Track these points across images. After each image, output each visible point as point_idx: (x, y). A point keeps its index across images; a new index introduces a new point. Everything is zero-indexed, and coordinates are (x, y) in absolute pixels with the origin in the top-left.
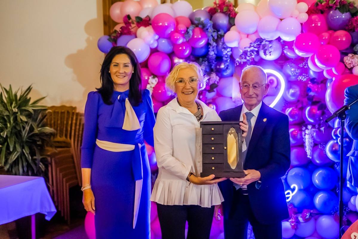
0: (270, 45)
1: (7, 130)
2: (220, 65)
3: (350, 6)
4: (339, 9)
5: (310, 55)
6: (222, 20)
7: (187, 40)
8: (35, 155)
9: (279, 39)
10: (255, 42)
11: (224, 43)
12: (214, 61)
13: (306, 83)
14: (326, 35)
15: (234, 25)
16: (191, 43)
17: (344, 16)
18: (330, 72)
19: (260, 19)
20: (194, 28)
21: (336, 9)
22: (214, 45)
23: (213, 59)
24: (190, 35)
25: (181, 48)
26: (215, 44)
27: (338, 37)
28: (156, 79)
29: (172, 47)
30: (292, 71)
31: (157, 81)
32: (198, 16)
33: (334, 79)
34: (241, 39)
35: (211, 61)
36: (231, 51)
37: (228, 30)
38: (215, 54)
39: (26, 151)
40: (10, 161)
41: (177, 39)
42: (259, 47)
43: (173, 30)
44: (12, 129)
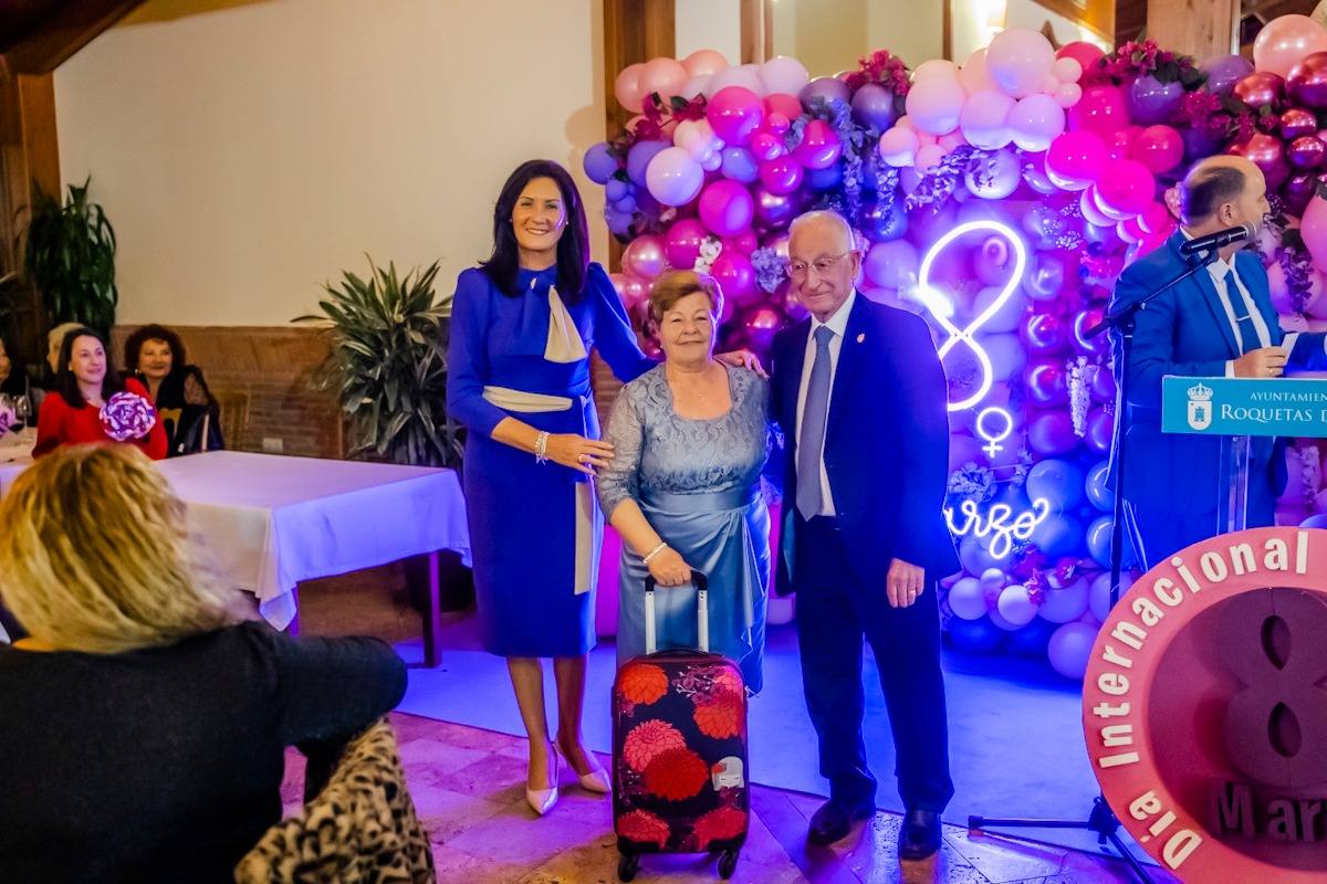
0: (991, 163)
1: (383, 365)
2: (871, 213)
3: (1182, 66)
4: (1155, 73)
5: (1084, 186)
6: (877, 102)
7: (791, 150)
8: (445, 423)
9: (1012, 147)
10: (953, 154)
11: (879, 158)
12: (855, 202)
13: (1076, 254)
14: (1122, 138)
15: (906, 114)
16: (801, 156)
17: (1168, 91)
18: (1131, 227)
19: (967, 98)
20: (810, 120)
21: (1148, 73)
22: (856, 163)
23: (855, 197)
24: (798, 137)
25: (776, 170)
26: (858, 160)
27: (1150, 141)
28: (718, 244)
29: (757, 168)
30: (1043, 225)
31: (720, 249)
32: (818, 94)
33: (1140, 243)
34: (920, 147)
35: (849, 200)
36: (899, 175)
37: (892, 124)
38: (857, 183)
39: (424, 413)
40: (389, 436)
41: (767, 149)
42: (964, 167)
43: (757, 126)
44: (393, 361)
